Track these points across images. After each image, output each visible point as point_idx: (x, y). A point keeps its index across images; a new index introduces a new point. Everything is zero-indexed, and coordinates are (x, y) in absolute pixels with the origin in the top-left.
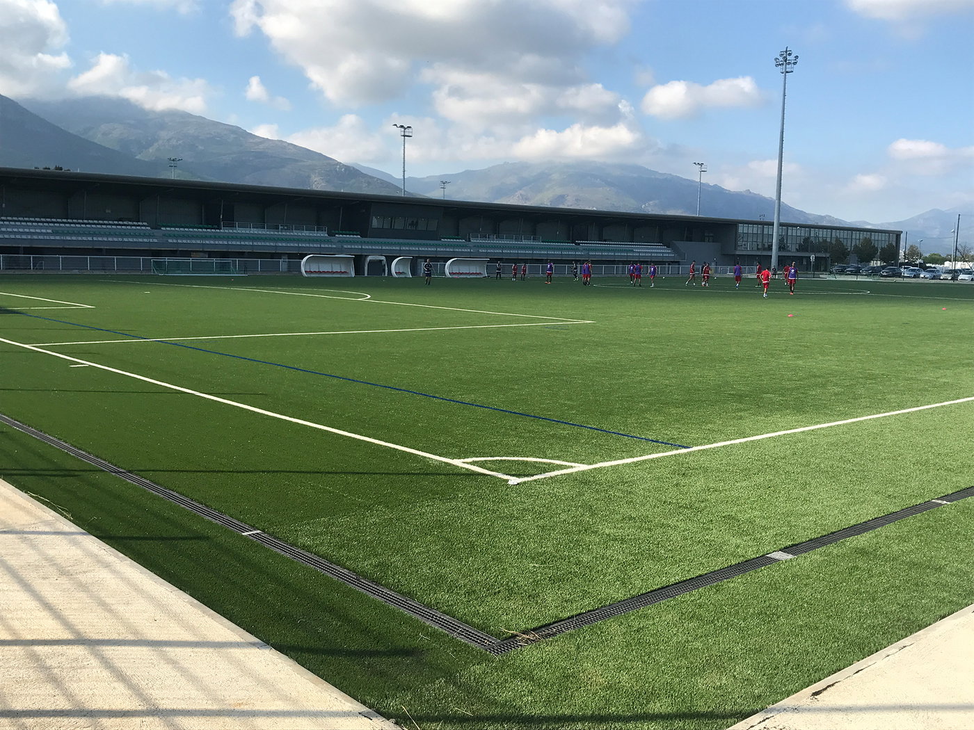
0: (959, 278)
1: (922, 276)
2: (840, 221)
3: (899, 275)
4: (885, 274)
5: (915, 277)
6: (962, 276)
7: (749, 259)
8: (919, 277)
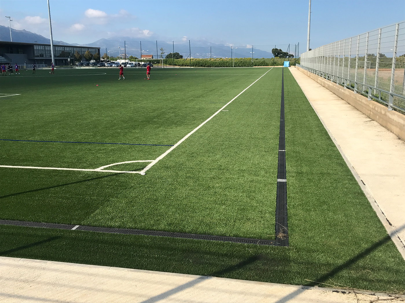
0: (127, 66)
1: (113, 66)
2: (67, 43)
3: (105, 66)
4: (99, 65)
5: (111, 66)
6: (128, 65)
7: (41, 62)
8: (112, 66)
